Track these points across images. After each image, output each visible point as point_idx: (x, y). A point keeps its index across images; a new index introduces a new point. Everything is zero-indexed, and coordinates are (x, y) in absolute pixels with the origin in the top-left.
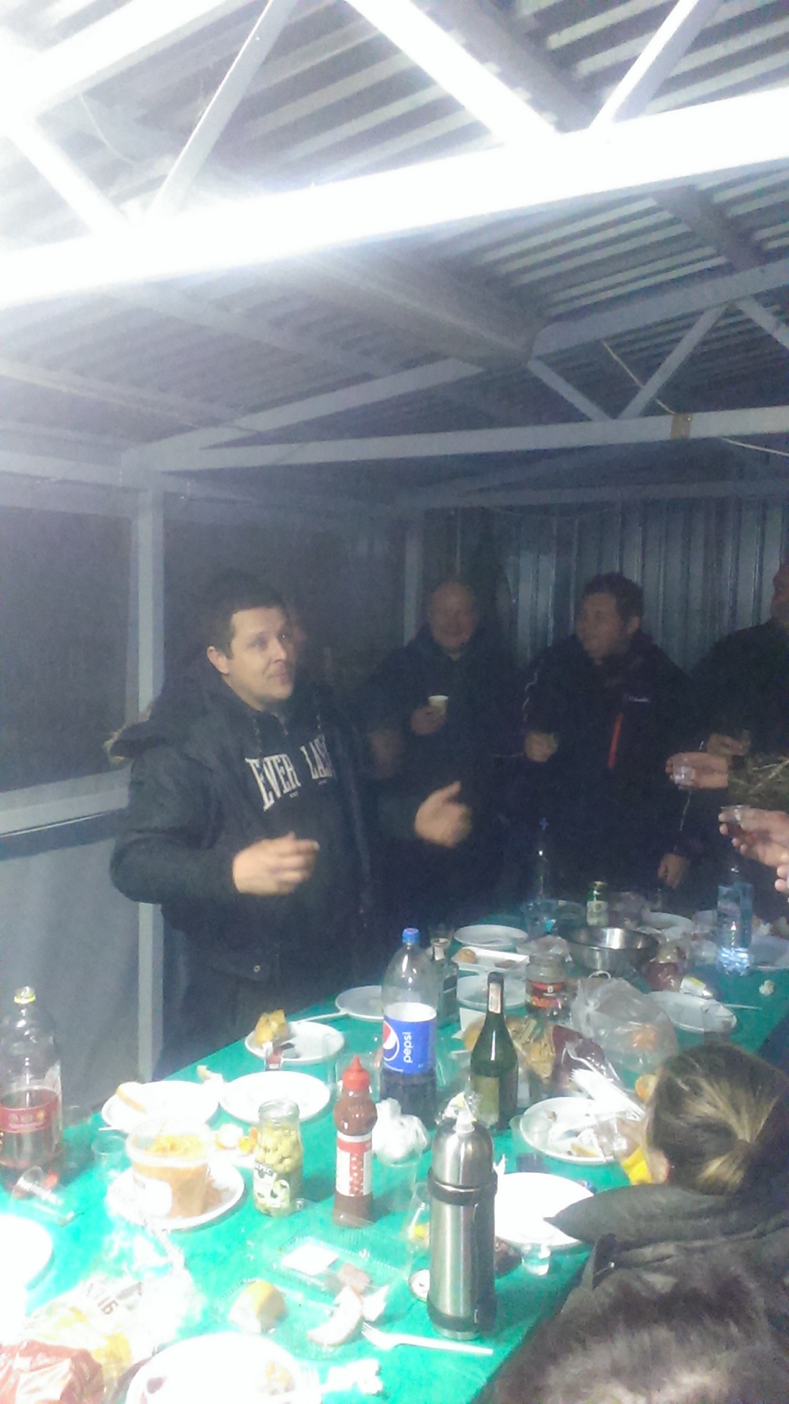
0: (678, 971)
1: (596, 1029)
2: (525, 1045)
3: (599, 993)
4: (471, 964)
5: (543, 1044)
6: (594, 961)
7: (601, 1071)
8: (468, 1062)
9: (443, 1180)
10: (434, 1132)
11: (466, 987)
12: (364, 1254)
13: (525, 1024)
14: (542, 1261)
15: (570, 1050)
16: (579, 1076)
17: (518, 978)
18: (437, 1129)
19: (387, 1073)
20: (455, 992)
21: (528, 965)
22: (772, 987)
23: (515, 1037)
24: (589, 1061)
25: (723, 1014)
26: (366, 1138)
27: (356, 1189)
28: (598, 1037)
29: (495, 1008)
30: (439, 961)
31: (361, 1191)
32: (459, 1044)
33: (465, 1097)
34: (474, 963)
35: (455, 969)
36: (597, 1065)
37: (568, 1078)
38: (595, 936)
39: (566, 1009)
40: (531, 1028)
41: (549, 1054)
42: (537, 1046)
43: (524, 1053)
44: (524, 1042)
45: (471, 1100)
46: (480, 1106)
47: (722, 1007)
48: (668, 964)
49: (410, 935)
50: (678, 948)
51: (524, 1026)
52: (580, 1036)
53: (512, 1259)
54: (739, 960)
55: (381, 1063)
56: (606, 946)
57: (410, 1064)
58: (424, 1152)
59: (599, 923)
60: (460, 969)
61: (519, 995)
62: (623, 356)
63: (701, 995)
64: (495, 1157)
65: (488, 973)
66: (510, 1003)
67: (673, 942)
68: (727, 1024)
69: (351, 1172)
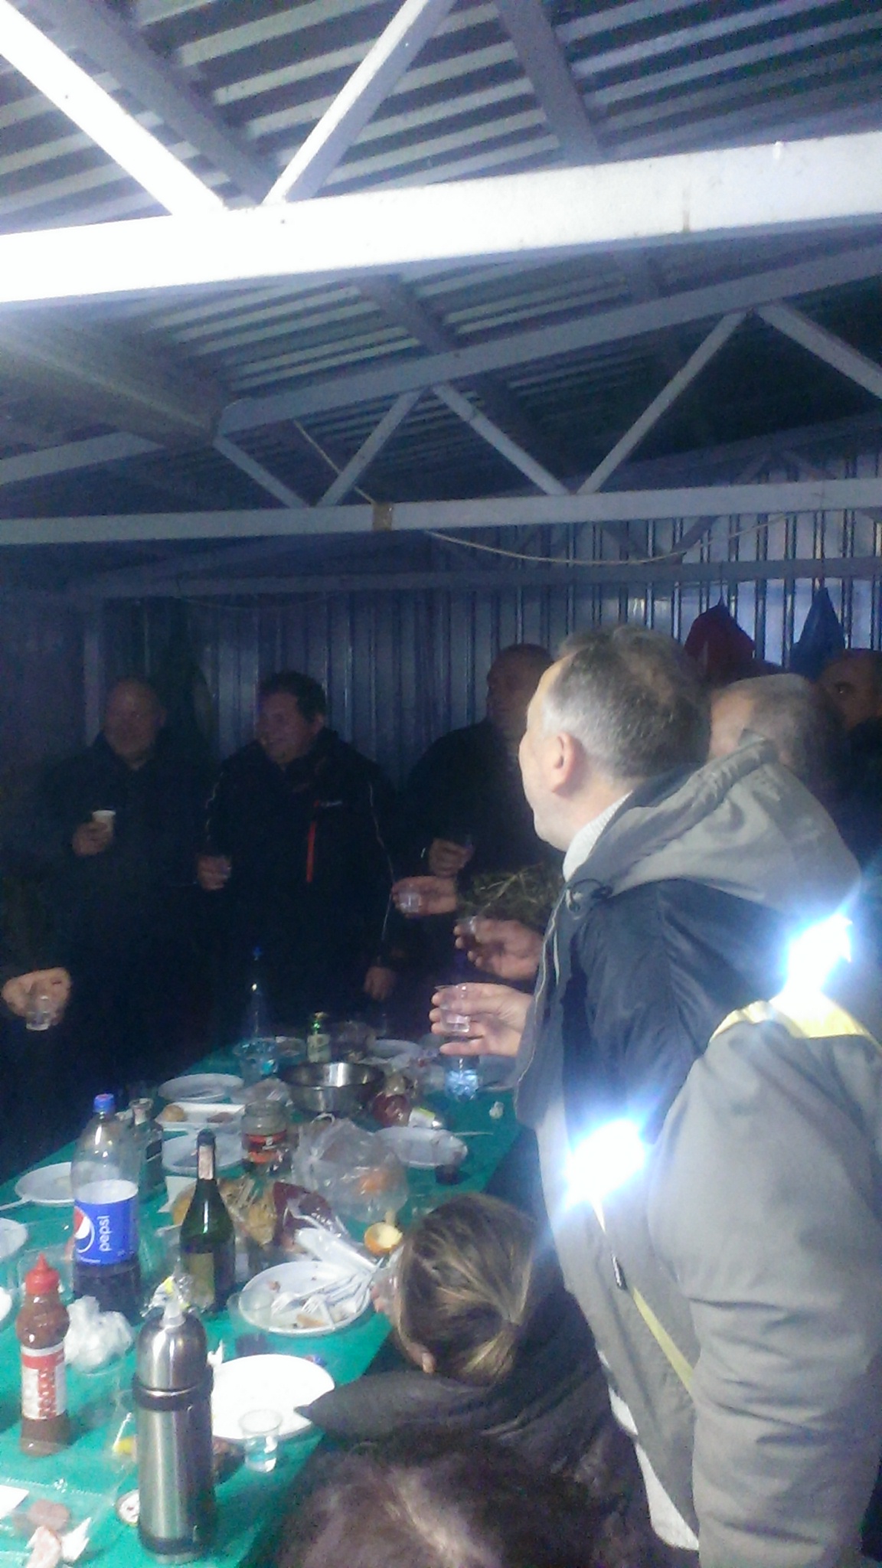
0: (405, 1103)
1: (321, 1180)
2: (242, 1209)
3: (323, 1138)
4: (178, 1123)
5: (263, 1205)
6: (316, 1102)
7: (327, 1227)
8: (176, 1240)
9: (150, 1385)
10: (139, 1328)
11: (173, 1151)
12: (60, 1485)
13: (242, 1185)
14: (270, 1455)
15: (292, 1208)
16: (304, 1236)
17: (232, 1132)
18: (143, 1324)
19: (81, 1266)
20: (160, 1159)
21: (243, 1117)
22: (501, 1109)
23: (230, 1203)
24: (315, 1218)
25: (453, 1144)
26: (57, 1348)
27: (47, 1410)
28: (322, 1188)
29: (207, 1174)
30: (139, 1125)
31: (54, 1411)
32: (167, 1218)
33: (175, 1280)
34: (182, 1121)
35: (159, 1132)
36: (323, 1221)
37: (291, 1241)
38: (317, 1074)
39: (288, 1160)
40: (248, 1190)
41: (269, 1216)
42: (257, 1208)
43: (242, 1219)
44: (240, 1206)
45: (181, 1284)
46: (193, 1286)
47: (452, 1138)
48: (396, 1097)
49: (102, 1101)
50: (405, 1078)
51: (241, 1188)
52: (305, 1191)
53: (234, 1457)
54: (468, 1083)
55: (74, 1257)
56: (329, 1084)
57: (109, 1252)
58: (128, 1352)
59: (321, 1058)
60: (165, 1130)
61: (234, 1152)
62: (319, 439)
63: (430, 1126)
64: (210, 1344)
65: (198, 1131)
66: (224, 1162)
67: (401, 1072)
68: (457, 1155)
69: (41, 1391)
